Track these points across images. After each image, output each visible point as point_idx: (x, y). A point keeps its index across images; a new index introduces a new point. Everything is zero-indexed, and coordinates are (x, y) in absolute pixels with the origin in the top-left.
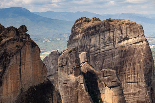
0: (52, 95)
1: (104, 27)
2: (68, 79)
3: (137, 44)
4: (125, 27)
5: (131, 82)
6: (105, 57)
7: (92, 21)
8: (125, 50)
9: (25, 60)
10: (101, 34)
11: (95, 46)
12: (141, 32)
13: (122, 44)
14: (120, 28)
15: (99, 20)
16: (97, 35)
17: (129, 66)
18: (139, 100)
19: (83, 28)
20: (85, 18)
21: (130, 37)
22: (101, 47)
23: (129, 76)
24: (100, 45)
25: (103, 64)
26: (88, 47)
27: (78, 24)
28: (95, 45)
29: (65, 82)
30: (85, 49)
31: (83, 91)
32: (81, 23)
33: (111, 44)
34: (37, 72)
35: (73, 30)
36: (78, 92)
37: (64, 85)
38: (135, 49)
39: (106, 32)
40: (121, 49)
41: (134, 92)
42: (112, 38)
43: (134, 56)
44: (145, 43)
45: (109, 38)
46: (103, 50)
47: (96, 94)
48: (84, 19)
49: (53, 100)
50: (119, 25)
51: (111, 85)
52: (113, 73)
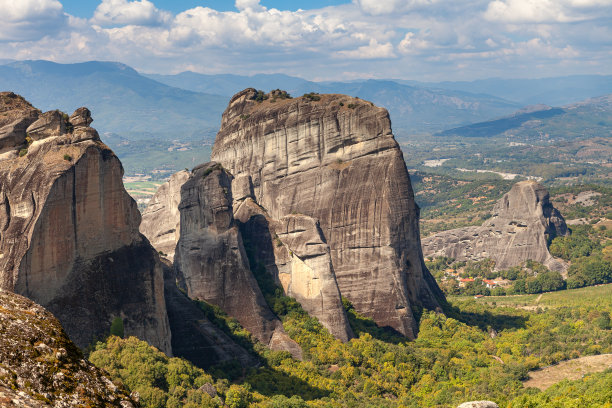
0: (152, 274)
1: (296, 113)
2: (203, 237)
3: (375, 156)
4: (348, 114)
5: (359, 247)
6: (298, 187)
7: (271, 99)
8: (346, 171)
9: (86, 191)
10: (289, 130)
11: (274, 160)
12: (385, 126)
13: (339, 154)
14: (335, 115)
15: (288, 96)
16: (280, 133)
17: (355, 208)
18: (378, 289)
19: (247, 117)
20: (255, 91)
21: (359, 139)
22: (290, 161)
23: (354, 233)
24: (287, 156)
25: (293, 203)
26: (260, 163)
27: (236, 106)
28: (275, 157)
29: (196, 245)
30: (252, 166)
31: (237, 266)
32: (244, 103)
33: (311, 155)
34: (116, 218)
35: (226, 120)
36: (225, 269)
37: (194, 252)
38: (369, 166)
39: (301, 127)
40: (336, 166)
41: (365, 270)
42: (316, 139)
43: (367, 184)
44: (392, 152)
45: (309, 140)
46: (295, 168)
47: (269, 274)
48: (252, 94)
49: (156, 286)
50: (333, 108)
51: (304, 254)
52: (310, 223)
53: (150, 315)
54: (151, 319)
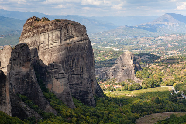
0: (5, 85)
1: (52, 26)
2: (20, 71)
3: (81, 42)
4: (71, 27)
5: (75, 75)
6: (53, 53)
7: (42, 21)
8: (70, 47)
10: (50, 32)
11: (44, 43)
12: (84, 32)
13: (68, 41)
14: (67, 27)
15: (48, 20)
16: (46, 33)
17: (74, 60)
18: (82, 89)
19: (34, 27)
20: (36, 17)
21: (75, 36)
22: (50, 43)
23: (73, 70)
24: (49, 41)
25: (51, 58)
26: (38, 44)
27: (29, 23)
28: (44, 42)
29: (17, 74)
30: (35, 45)
31: (33, 81)
32: (32, 22)
33: (58, 41)
35: (25, 28)
36: (28, 82)
37: (16, 76)
38: (79, 46)
39: (54, 31)
40: (67, 46)
41: (77, 83)
42: (59, 36)
43: (78, 52)
44: (87, 41)
45: (57, 36)
46: (51, 46)
47: (44, 84)
48: (35, 19)
49: (6, 90)
50: (66, 25)
51: (57, 77)
52: (60, 66)
53: (4, 101)
54: (4, 103)
